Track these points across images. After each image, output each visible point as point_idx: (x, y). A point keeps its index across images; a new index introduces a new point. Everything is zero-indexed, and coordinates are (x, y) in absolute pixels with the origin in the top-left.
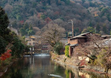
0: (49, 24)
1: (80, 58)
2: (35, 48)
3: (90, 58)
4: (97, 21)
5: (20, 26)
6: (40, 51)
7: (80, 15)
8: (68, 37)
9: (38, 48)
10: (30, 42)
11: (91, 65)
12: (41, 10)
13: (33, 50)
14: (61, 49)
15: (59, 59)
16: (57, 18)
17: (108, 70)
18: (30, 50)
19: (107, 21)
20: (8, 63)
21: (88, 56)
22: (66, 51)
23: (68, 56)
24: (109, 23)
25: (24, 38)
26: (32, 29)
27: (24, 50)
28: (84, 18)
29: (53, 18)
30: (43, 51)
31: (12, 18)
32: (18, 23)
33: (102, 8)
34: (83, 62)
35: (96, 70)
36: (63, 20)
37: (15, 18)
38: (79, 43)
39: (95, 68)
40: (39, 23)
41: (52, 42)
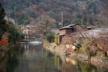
0: (42, 15)
1: (68, 46)
2: (29, 36)
3: (76, 46)
4: (84, 13)
5: (17, 16)
6: (33, 39)
7: (70, 7)
8: (58, 27)
9: (32, 36)
10: (25, 31)
11: (76, 53)
12: (36, 2)
13: (28, 37)
14: (51, 38)
15: (50, 46)
16: (50, 10)
17: (91, 57)
18: (25, 38)
19: (93, 13)
20: (5, 49)
21: (74, 45)
22: (55, 40)
23: (57, 44)
24: (95, 15)
25: (20, 27)
26: (27, 19)
27: (20, 38)
28: (73, 10)
29: (46, 10)
30: (36, 39)
31: (10, 9)
32: (15, 14)
33: (89, 2)
34: (69, 50)
35: (81, 57)
36: (55, 12)
37: (13, 9)
38: (67, 33)
39: (80, 55)
40: (33, 14)
41: (44, 31)
